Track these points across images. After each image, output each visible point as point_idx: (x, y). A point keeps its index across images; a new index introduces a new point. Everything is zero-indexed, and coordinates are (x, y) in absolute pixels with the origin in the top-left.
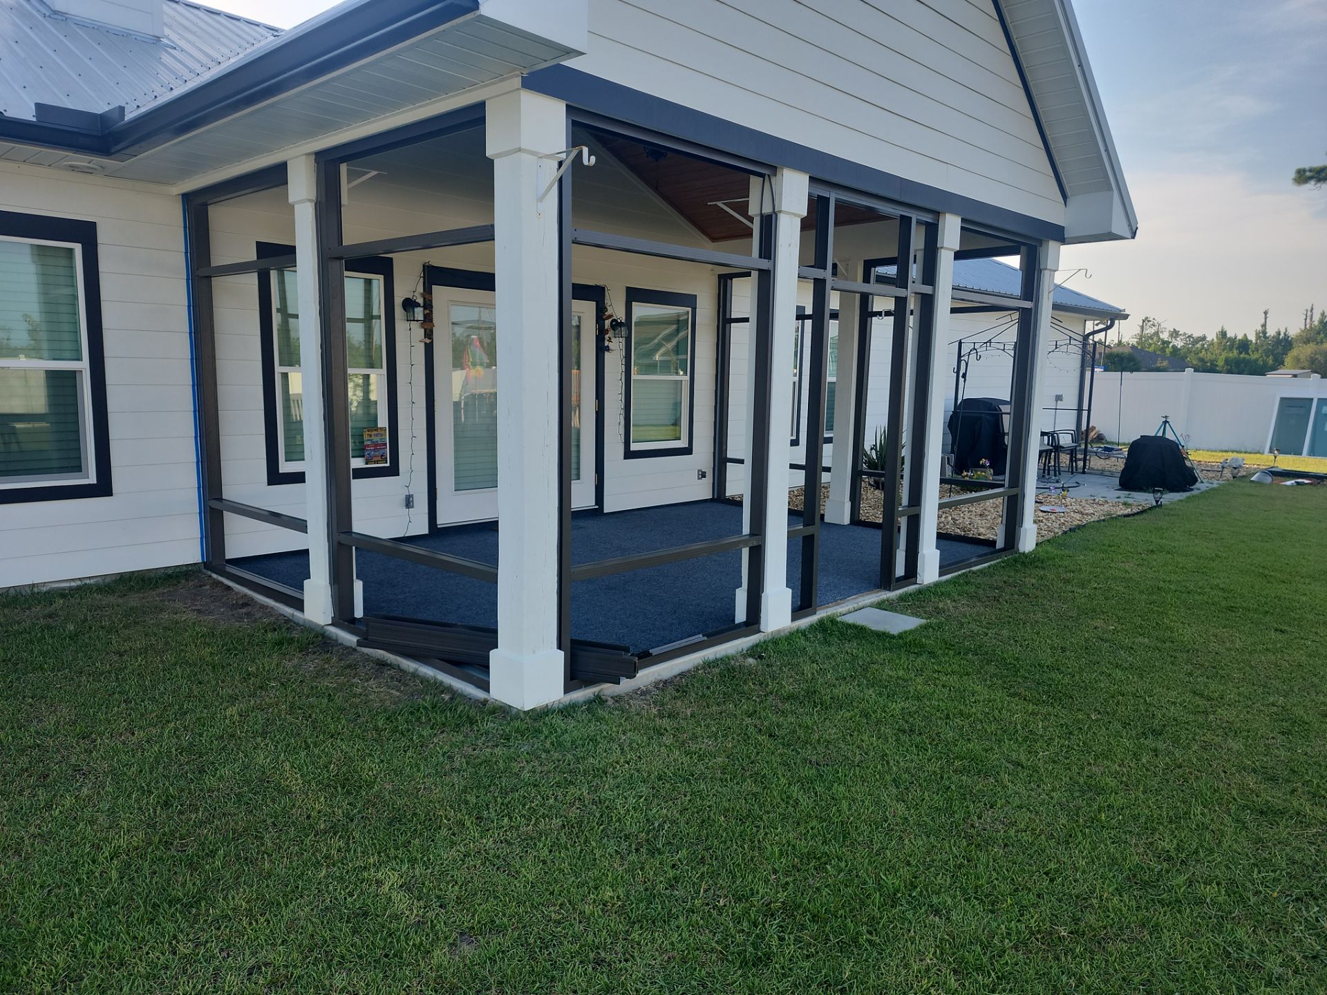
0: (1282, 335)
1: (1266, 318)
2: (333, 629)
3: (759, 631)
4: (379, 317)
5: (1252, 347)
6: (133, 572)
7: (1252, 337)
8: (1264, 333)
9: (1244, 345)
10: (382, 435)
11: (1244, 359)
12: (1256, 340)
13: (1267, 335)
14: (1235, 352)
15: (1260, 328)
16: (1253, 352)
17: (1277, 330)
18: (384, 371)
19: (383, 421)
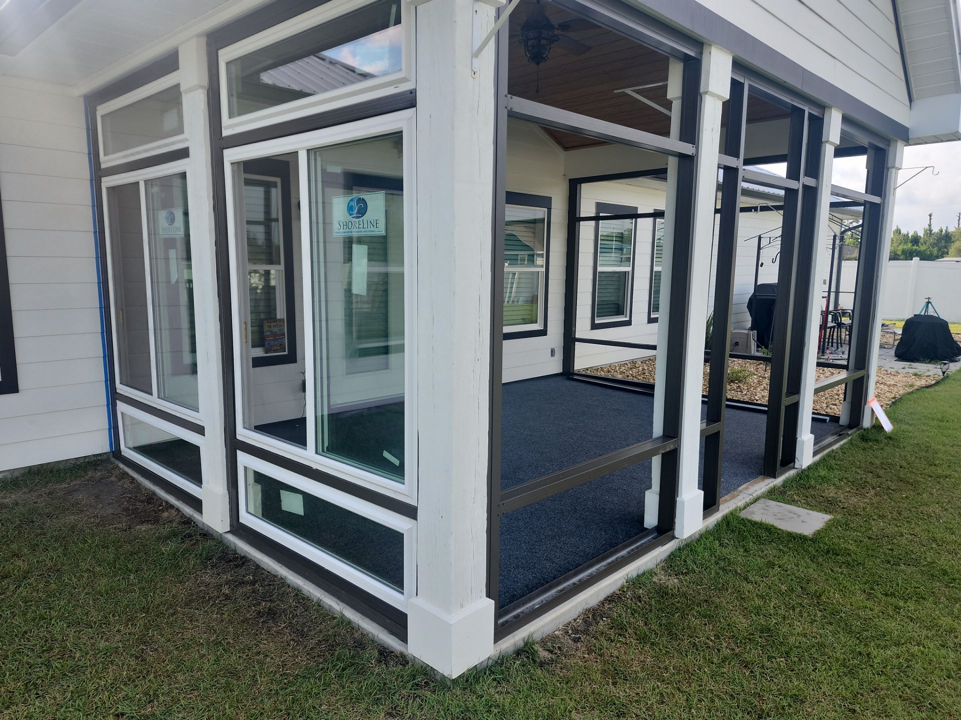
0: (944, 232)
1: (930, 219)
2: (231, 538)
3: (674, 537)
4: (277, 220)
5: (922, 241)
6: (42, 465)
7: (921, 234)
8: (931, 231)
9: (916, 240)
10: (280, 326)
11: (916, 249)
12: (924, 236)
13: (933, 232)
14: (910, 245)
15: (927, 227)
16: (922, 245)
17: (940, 228)
18: (282, 267)
19: (281, 312)
